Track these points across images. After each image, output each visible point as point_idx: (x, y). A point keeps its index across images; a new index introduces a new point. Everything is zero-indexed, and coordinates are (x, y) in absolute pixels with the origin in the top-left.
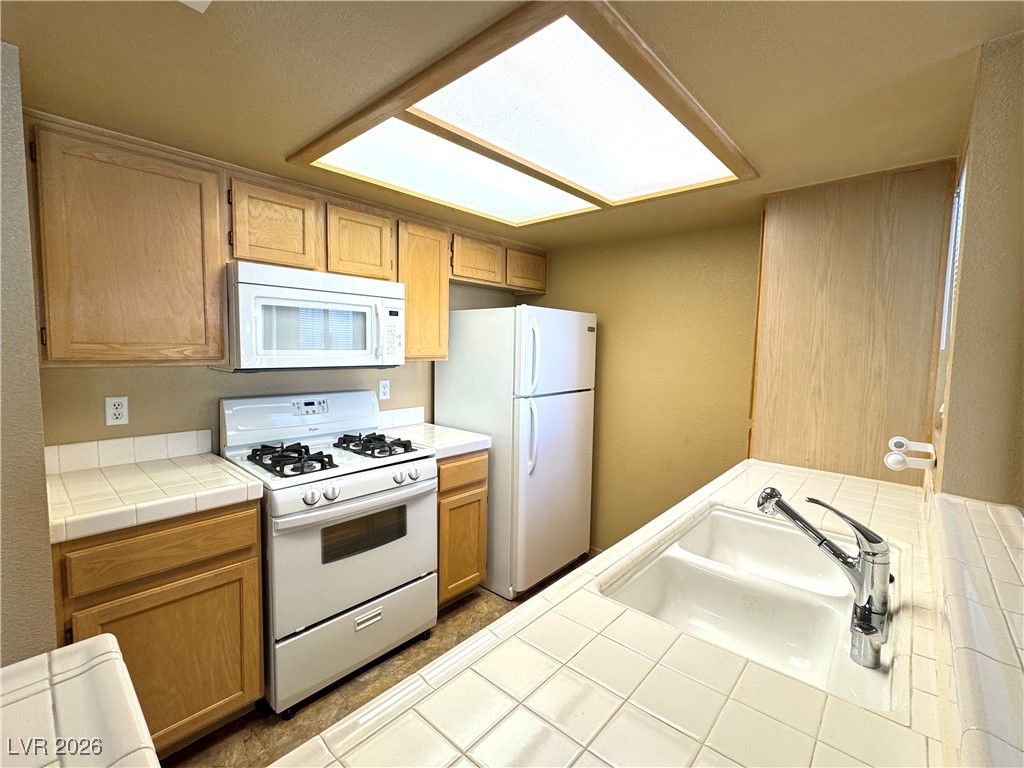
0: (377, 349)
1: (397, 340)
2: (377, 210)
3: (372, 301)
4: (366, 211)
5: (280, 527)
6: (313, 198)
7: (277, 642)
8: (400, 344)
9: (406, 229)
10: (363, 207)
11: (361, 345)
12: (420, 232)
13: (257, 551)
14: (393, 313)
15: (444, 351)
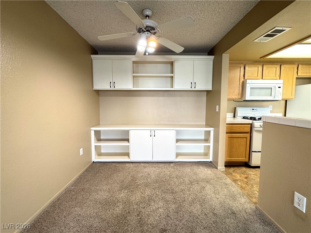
0: (274, 96)
1: (280, 94)
2: (275, 63)
3: (274, 85)
4: (272, 64)
5: (255, 129)
6: (260, 64)
7: (252, 152)
8: (281, 95)
9: (283, 66)
10: (272, 63)
11: (270, 95)
12: (287, 66)
13: (249, 133)
14: (279, 87)
15: (293, 97)
